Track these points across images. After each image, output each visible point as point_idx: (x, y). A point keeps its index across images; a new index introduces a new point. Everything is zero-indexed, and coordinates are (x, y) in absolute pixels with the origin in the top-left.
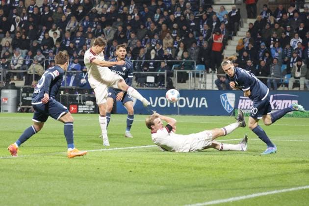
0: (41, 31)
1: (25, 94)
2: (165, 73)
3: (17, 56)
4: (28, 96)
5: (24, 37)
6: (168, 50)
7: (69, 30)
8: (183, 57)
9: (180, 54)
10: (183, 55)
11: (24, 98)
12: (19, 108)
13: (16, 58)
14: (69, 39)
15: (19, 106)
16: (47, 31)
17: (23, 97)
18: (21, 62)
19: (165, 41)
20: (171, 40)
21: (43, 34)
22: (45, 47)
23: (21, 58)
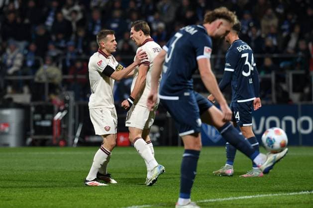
0: (49, 10)
1: (37, 116)
2: (272, 76)
3: (12, 51)
4: (43, 119)
5: (19, 20)
6: (270, 38)
7: (96, 7)
8: (297, 49)
9: (292, 43)
10: (297, 45)
11: (38, 123)
12: (29, 140)
13: (11, 56)
14: (99, 21)
15: (29, 136)
16: (59, 10)
17: (35, 121)
18: (18, 62)
19: (264, 23)
20: (275, 22)
21: (52, 14)
22: (60, 36)
23: (19, 55)
